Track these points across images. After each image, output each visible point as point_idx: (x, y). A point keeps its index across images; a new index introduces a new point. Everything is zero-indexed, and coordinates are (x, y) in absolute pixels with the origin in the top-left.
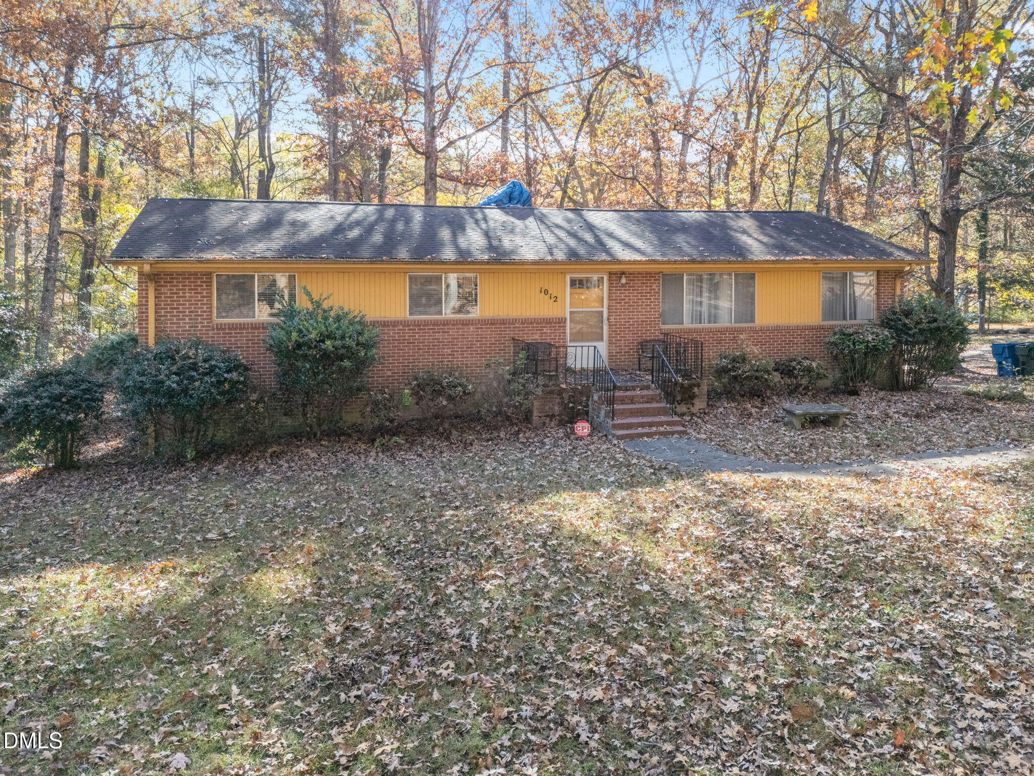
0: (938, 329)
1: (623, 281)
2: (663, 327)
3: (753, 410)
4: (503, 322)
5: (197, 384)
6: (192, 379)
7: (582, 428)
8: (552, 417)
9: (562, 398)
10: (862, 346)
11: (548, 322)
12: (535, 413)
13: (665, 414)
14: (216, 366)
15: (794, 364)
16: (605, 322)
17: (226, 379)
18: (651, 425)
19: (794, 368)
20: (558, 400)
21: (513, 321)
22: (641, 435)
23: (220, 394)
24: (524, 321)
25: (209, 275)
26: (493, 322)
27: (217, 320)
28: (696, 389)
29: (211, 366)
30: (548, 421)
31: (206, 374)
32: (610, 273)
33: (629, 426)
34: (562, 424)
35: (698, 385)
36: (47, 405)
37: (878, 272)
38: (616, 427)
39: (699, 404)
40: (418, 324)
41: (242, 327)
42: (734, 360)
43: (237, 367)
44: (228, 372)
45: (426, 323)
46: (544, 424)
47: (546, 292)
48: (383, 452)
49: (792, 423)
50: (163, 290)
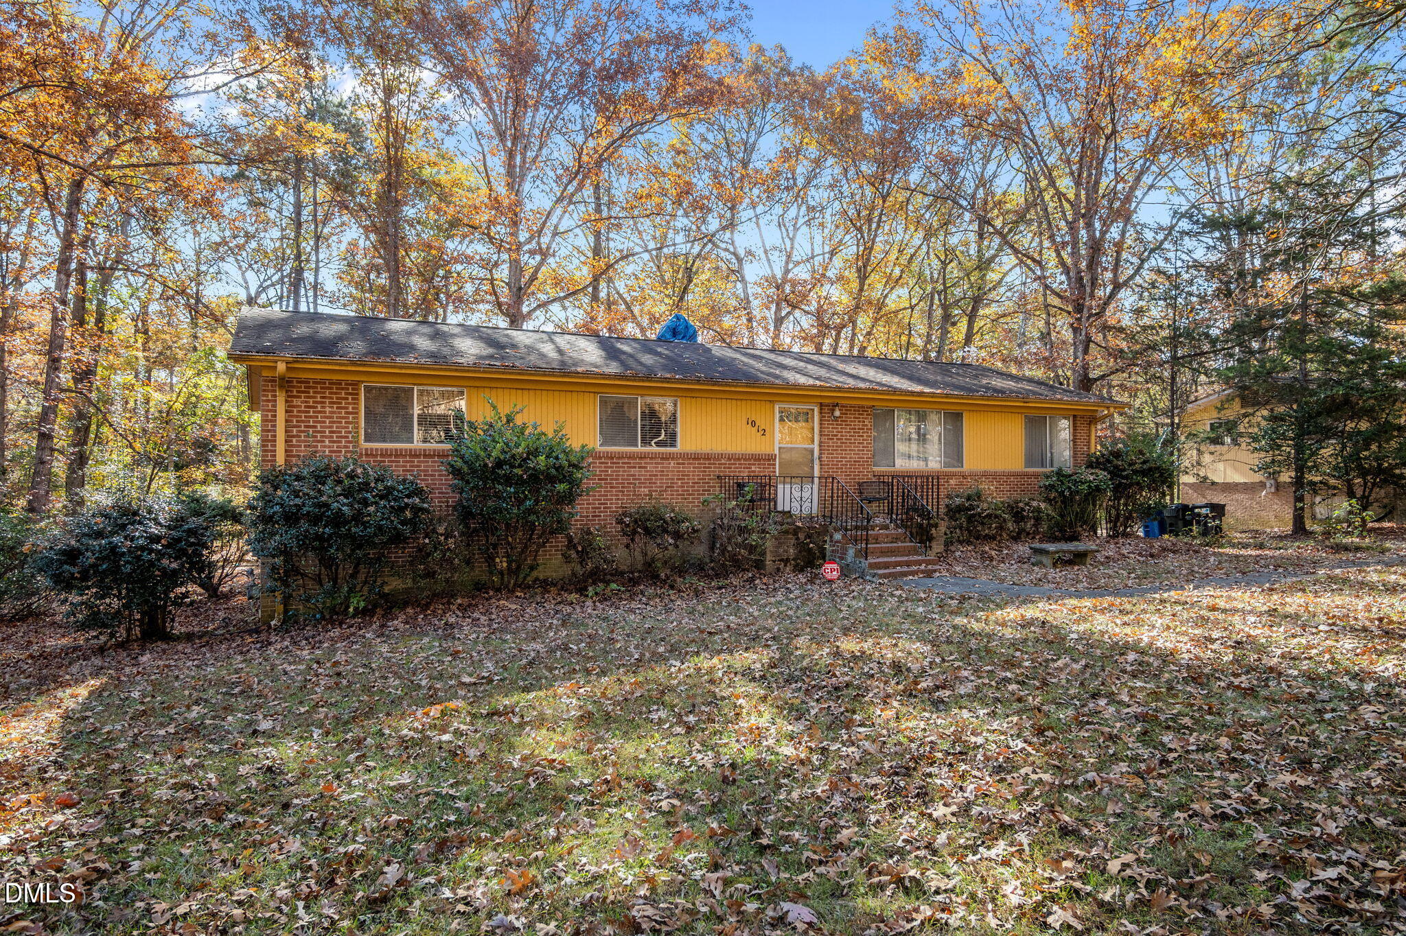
0: (1150, 469)
1: (837, 413)
2: (875, 469)
3: (993, 553)
4: (708, 457)
5: (372, 509)
6: (365, 503)
7: (830, 570)
8: (786, 561)
9: (798, 539)
10: (1085, 487)
11: (757, 458)
12: (769, 557)
13: (917, 553)
14: (393, 488)
15: (1021, 505)
16: (817, 462)
17: (407, 505)
18: (908, 564)
19: (1023, 510)
20: (793, 541)
21: (720, 456)
22: (905, 574)
23: (403, 523)
24: (731, 457)
25: (356, 385)
26: (696, 457)
27: (365, 445)
28: (933, 531)
29: (386, 488)
30: (782, 566)
31: (382, 497)
32: (821, 405)
33: (886, 566)
34: (800, 569)
35: (936, 526)
36: (142, 548)
37: (1075, 416)
38: (872, 566)
39: (937, 547)
40: (611, 456)
41: (398, 454)
42: (969, 498)
43: (418, 492)
44: (408, 496)
45: (621, 456)
46: (778, 569)
47: (753, 424)
48: (600, 601)
49: (1041, 563)
50: (296, 402)
